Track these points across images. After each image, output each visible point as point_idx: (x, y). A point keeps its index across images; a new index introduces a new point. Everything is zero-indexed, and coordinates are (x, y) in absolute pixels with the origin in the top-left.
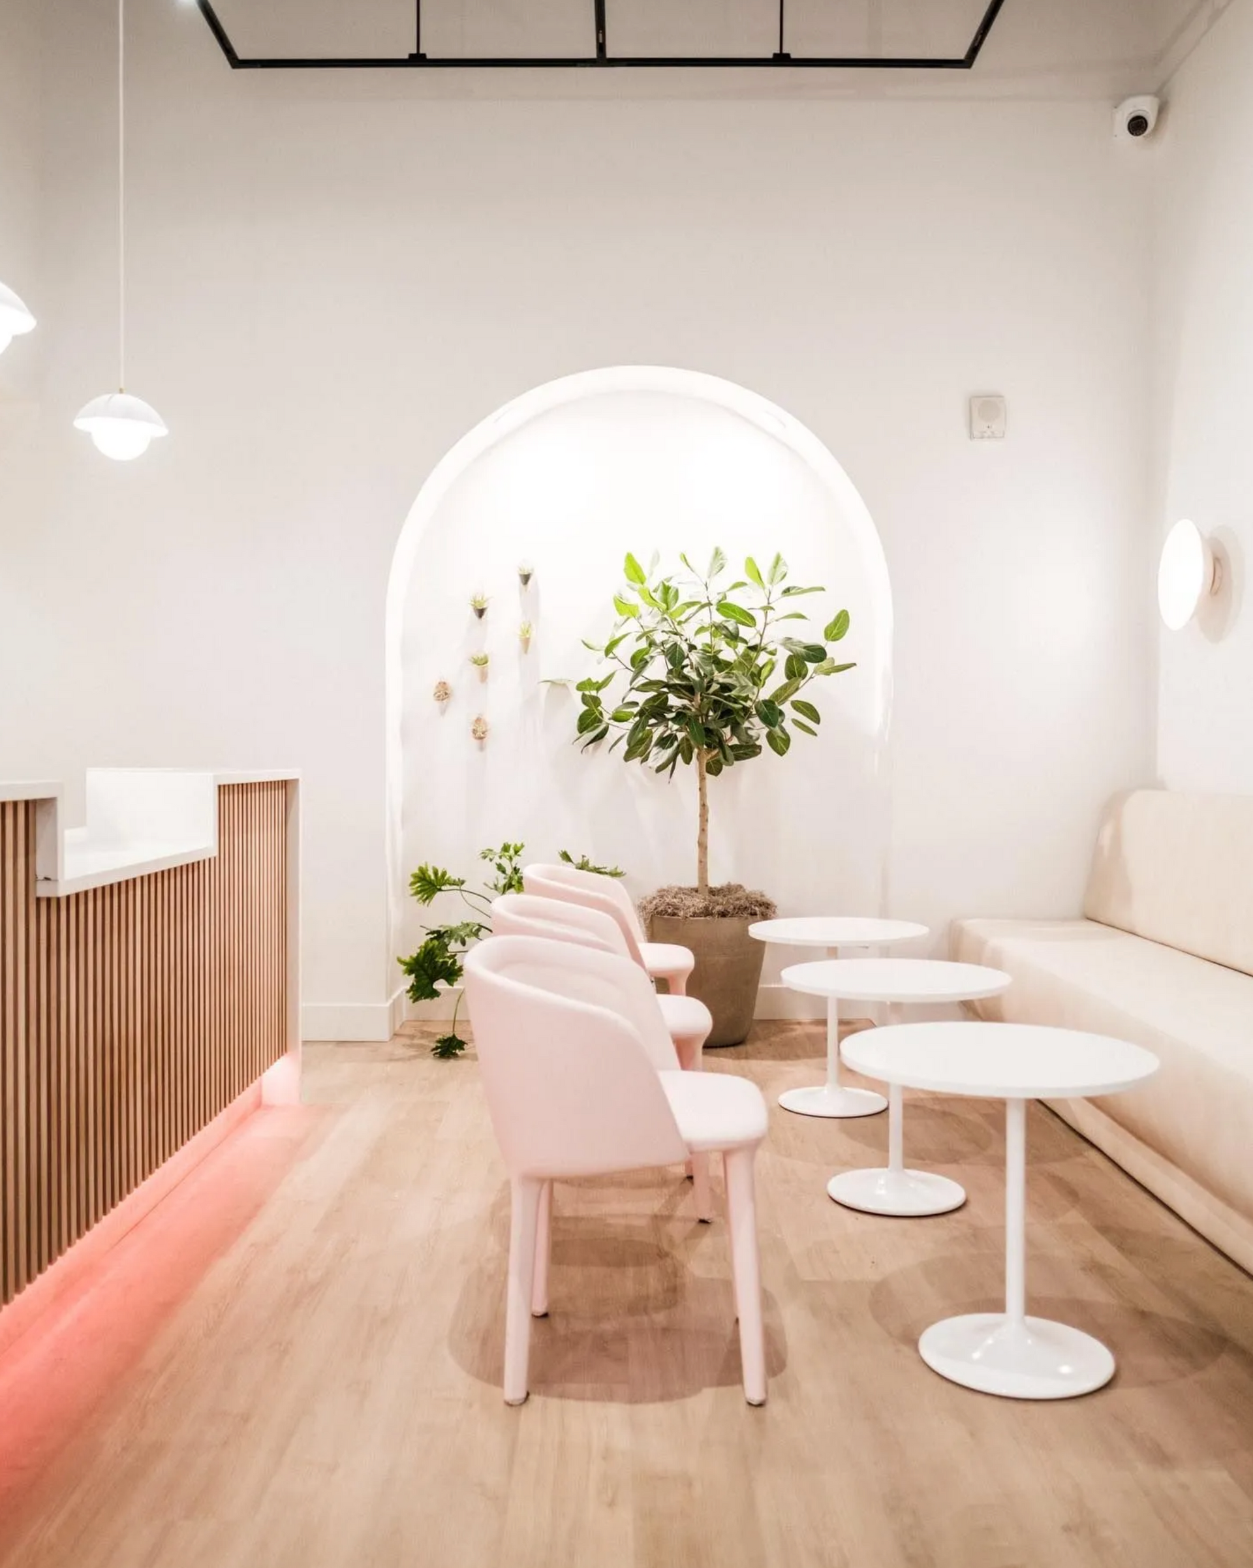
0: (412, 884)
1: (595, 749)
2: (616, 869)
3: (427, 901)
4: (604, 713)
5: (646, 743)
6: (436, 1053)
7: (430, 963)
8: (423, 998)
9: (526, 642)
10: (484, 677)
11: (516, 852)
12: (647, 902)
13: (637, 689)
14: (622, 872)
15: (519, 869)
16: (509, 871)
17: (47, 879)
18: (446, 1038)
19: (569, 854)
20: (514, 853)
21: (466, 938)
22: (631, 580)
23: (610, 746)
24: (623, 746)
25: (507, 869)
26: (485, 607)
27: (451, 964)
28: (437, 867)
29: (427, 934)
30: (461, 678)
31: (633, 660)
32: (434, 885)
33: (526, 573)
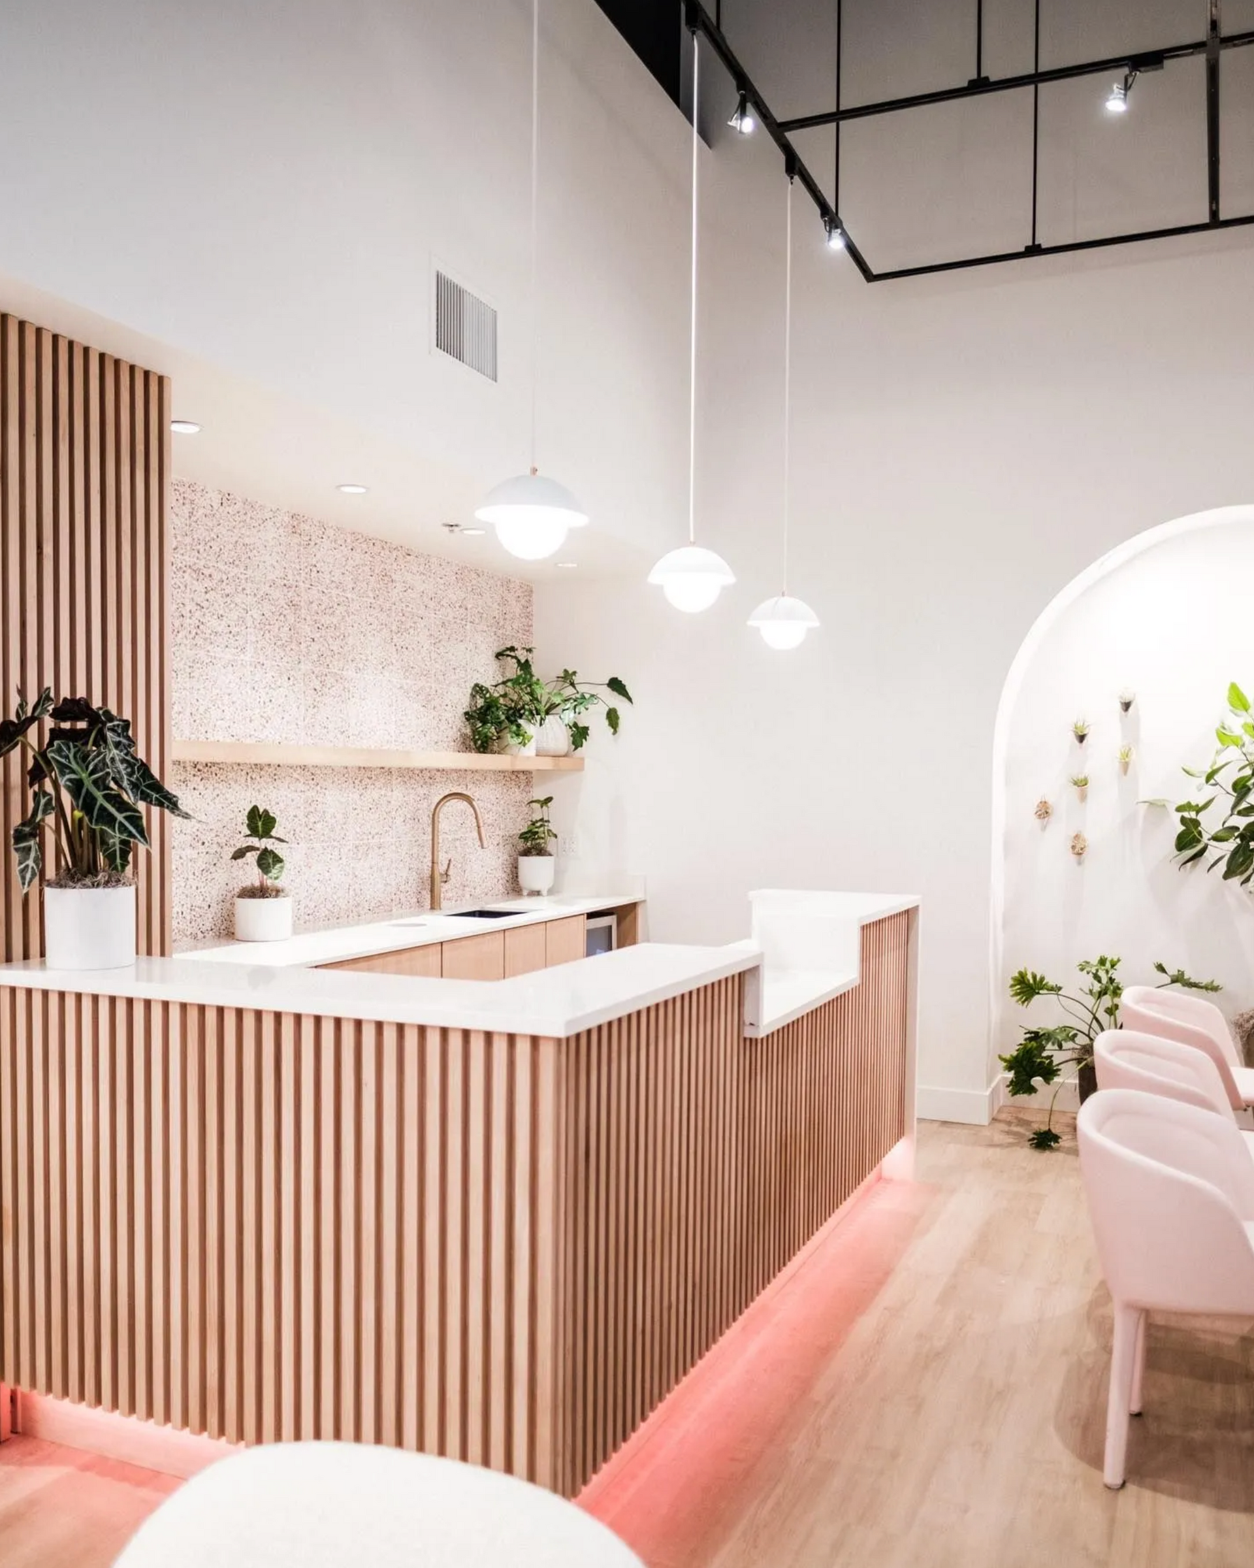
0: (1012, 986)
1: (1194, 866)
2: (1212, 982)
3: (1026, 1003)
4: (1203, 832)
5: (1246, 864)
6: (1033, 1144)
7: (1028, 1061)
8: (1021, 1092)
9: (1125, 767)
10: (1083, 797)
11: (1113, 966)
12: (1244, 1020)
13: (1239, 813)
14: (1218, 986)
15: (1114, 979)
16: (1105, 980)
17: (752, 1024)
18: (1042, 1131)
19: (1164, 965)
20: (1110, 966)
21: (1063, 1042)
22: (1234, 707)
23: (1210, 865)
24: (1222, 867)
25: (1102, 979)
26: (1085, 733)
27: (1048, 1064)
28: (1035, 972)
29: (1026, 1033)
30: (1062, 798)
31: (1235, 786)
32: (1032, 988)
33: (1127, 701)
